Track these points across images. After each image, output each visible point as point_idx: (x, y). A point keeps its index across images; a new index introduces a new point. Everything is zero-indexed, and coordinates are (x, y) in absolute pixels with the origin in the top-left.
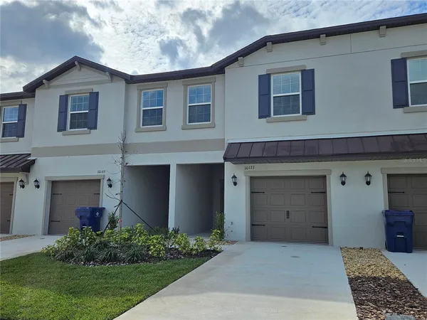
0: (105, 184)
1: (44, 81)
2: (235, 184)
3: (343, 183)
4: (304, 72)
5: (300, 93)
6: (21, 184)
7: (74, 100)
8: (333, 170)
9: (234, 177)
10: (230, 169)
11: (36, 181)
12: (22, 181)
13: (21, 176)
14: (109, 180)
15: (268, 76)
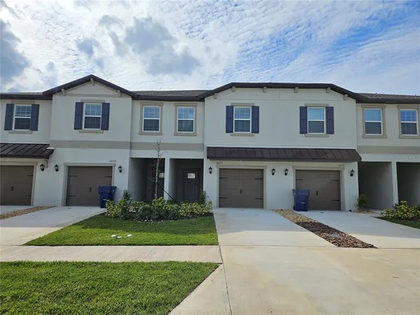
0: (116, 170)
1: (63, 90)
2: (211, 173)
3: (273, 174)
4: (253, 107)
5: (250, 119)
6: (42, 167)
7: (88, 107)
8: (268, 166)
9: (210, 168)
10: (207, 164)
11: (56, 166)
12: (42, 165)
13: (40, 161)
14: (120, 167)
15: (232, 107)
